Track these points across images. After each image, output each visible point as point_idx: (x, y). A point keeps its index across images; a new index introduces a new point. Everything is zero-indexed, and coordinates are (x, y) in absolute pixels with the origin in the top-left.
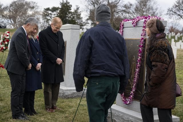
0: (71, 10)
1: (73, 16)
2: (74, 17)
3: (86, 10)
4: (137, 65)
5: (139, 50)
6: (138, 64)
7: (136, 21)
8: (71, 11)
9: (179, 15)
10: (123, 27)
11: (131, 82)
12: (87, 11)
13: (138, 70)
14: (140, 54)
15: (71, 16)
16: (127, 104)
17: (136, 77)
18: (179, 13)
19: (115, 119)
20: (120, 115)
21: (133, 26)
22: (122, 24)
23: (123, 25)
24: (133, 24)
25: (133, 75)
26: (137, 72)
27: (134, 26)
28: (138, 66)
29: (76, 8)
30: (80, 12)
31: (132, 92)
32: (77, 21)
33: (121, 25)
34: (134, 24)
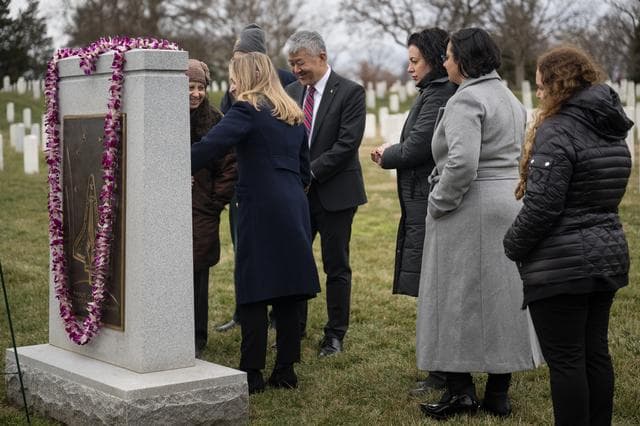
0: (8, 12)
1: (17, 33)
2: (19, 39)
3: (61, 11)
4: (102, 210)
5: (105, 157)
6: (106, 204)
7: (90, 57)
8: (9, 17)
9: (379, 22)
10: (57, 75)
11: (87, 264)
12: (65, 14)
13: (106, 226)
14: (108, 173)
15: (11, 34)
16: (79, 343)
17: (102, 249)
18: (377, 15)
19: (39, 393)
20: (54, 378)
21: (83, 73)
22: (53, 67)
23: (56, 71)
24: (81, 65)
25: (92, 240)
26: (104, 235)
27: (87, 73)
28: (105, 211)
29: (25, 7)
30: (43, 19)
31: (92, 304)
32: (31, 53)
33: (50, 71)
34: (85, 66)
